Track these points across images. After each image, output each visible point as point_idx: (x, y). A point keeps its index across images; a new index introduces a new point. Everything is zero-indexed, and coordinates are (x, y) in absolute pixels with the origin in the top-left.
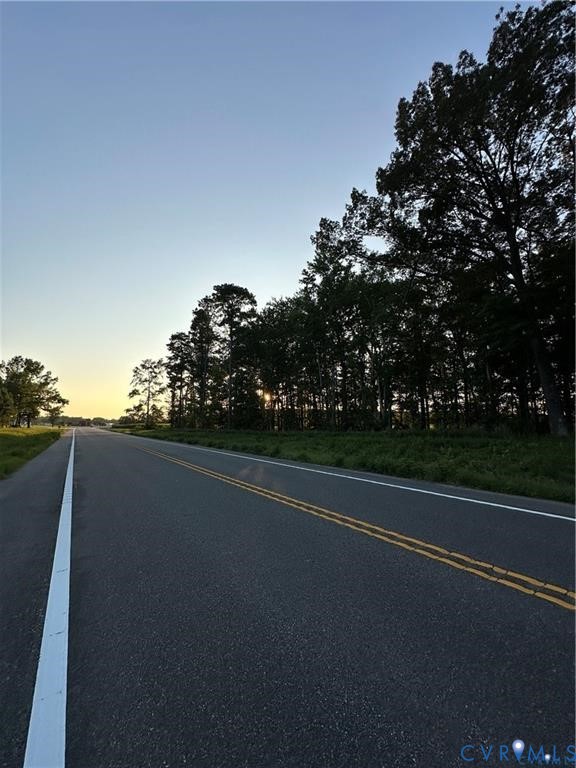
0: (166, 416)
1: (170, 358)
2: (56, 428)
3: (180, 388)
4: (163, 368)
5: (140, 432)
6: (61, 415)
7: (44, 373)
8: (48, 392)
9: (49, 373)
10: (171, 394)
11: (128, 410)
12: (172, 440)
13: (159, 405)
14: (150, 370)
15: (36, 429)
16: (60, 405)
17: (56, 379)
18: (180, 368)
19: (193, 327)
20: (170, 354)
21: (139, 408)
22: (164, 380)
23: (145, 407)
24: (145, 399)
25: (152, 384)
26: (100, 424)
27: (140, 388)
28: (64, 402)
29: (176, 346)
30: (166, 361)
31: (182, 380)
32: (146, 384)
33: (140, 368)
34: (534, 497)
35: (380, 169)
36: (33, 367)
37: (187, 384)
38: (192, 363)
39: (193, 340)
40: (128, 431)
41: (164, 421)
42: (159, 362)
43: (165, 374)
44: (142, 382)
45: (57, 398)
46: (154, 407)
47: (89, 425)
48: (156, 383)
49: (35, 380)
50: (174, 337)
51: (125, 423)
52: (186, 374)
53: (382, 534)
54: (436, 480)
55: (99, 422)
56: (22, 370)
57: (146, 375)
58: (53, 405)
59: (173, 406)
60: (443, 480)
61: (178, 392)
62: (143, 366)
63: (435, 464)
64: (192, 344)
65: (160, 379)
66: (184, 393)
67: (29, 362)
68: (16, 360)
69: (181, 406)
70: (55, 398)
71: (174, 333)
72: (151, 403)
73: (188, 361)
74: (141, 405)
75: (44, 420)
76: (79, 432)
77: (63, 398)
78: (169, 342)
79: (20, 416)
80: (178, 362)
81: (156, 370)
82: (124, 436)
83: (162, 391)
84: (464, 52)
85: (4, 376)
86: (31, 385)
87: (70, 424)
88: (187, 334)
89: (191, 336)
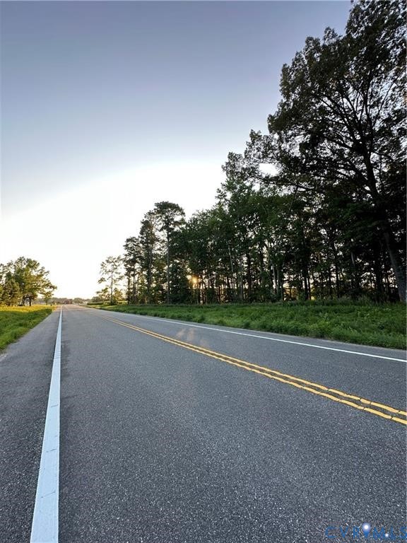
0: (124, 296)
1: (126, 255)
2: (49, 306)
3: (134, 275)
4: (122, 262)
5: (107, 307)
6: (53, 297)
7: (39, 268)
8: (43, 281)
9: (43, 268)
10: (127, 280)
11: (98, 292)
12: (129, 313)
13: (119, 289)
14: (113, 264)
15: (34, 307)
16: (52, 289)
17: (48, 272)
18: (133, 262)
19: (142, 233)
20: (126, 252)
21: (105, 291)
22: (122, 270)
23: (109, 290)
24: (109, 284)
25: (114, 273)
26: (79, 303)
27: (106, 276)
28: (54, 288)
29: (129, 246)
30: (123, 257)
31: (134, 270)
32: (110, 273)
33: (106, 262)
34: (388, 347)
35: (270, 116)
36: (32, 264)
37: (138, 273)
38: (141, 258)
39: (142, 242)
40: (98, 306)
41: (123, 299)
42: (118, 258)
43: (123, 266)
44: (107, 272)
45: (49, 285)
46: (116, 290)
47: (71, 303)
48: (116, 273)
49: (34, 273)
50: (128, 240)
51: (96, 302)
52: (137, 266)
53: (279, 376)
54: (317, 337)
55: (78, 301)
56: (25, 266)
57: (109, 267)
58: (47, 290)
59: (129, 289)
60: (322, 337)
61: (132, 278)
62: (108, 261)
63: (316, 325)
64: (141, 245)
65: (119, 270)
66: (136, 279)
67: (29, 261)
68: (21, 260)
69: (134, 288)
70: (47, 285)
71: (128, 237)
72: (114, 287)
73: (139, 257)
74: (107, 289)
75: (41, 301)
76: (65, 308)
77: (53, 284)
78: (125, 244)
79: (24, 298)
80: (132, 257)
81: (117, 264)
82: (95, 311)
83: (121, 278)
84: (328, 29)
85: (12, 271)
86: (30, 276)
87: (58, 303)
88: (137, 238)
89: (140, 239)
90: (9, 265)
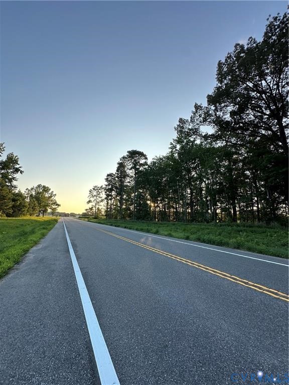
0: (103, 213)
1: (106, 185)
2: (55, 217)
4: (103, 190)
5: (92, 220)
6: (57, 211)
7: (50, 192)
8: (52, 201)
9: (52, 192)
10: (106, 202)
11: (86, 210)
12: (107, 225)
13: (100, 208)
14: (97, 191)
15: (47, 217)
16: (56, 207)
17: (55, 195)
18: (111, 190)
19: (117, 171)
20: (106, 183)
21: (91, 209)
22: (103, 196)
23: (94, 208)
24: (94, 204)
25: (98, 197)
26: (73, 216)
27: (92, 199)
28: (59, 205)
29: (109, 179)
30: (104, 186)
31: (111, 195)
32: (95, 198)
33: (92, 190)
35: (209, 96)
36: (46, 189)
37: (114, 198)
40: (86, 220)
41: (103, 215)
42: (101, 187)
43: (104, 193)
44: (93, 196)
46: (98, 209)
47: (68, 216)
49: (47, 195)
50: (108, 175)
51: (84, 216)
52: (113, 193)
56: (41, 191)
57: (95, 193)
59: (107, 208)
61: (110, 201)
62: (94, 189)
64: (117, 179)
65: (101, 195)
66: (112, 202)
67: (44, 187)
68: (39, 186)
69: (111, 208)
70: (54, 203)
71: (109, 173)
72: (97, 206)
73: (115, 187)
74: (92, 207)
75: (49, 214)
76: (64, 219)
77: (58, 203)
78: (106, 178)
80: (110, 187)
81: (100, 191)
82: (84, 222)
83: (102, 201)
84: (251, 38)
85: (34, 193)
86: (45, 197)
87: (60, 216)
88: (114, 174)
89: (116, 175)
90: (32, 189)
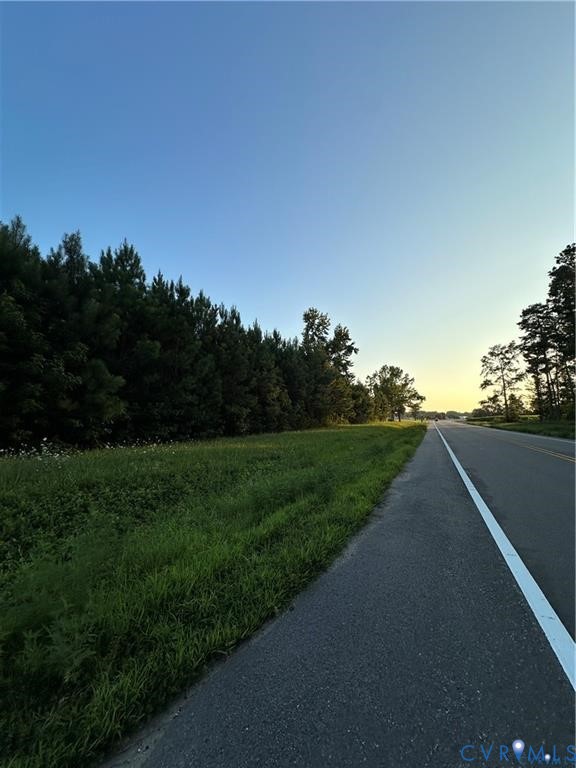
2: (418, 421)
5: (501, 425)
9: (407, 375)
11: (482, 403)
16: (419, 401)
17: (413, 380)
21: (494, 399)
23: (501, 398)
24: (500, 388)
26: (454, 418)
27: (492, 378)
28: (422, 398)
29: (530, 322)
31: (546, 361)
32: (499, 373)
33: (489, 356)
36: (396, 372)
37: (556, 365)
40: (486, 423)
41: (528, 412)
43: (521, 358)
46: (512, 397)
47: (444, 418)
48: (511, 370)
49: (399, 382)
50: (525, 313)
51: (479, 416)
52: (551, 353)
55: (453, 415)
56: (388, 376)
57: (496, 362)
59: (539, 394)
67: (392, 368)
70: (414, 396)
71: (526, 307)
74: (496, 396)
78: (521, 320)
79: (393, 412)
80: (537, 340)
81: (508, 355)
83: (520, 378)
88: (544, 303)
89: (551, 305)
